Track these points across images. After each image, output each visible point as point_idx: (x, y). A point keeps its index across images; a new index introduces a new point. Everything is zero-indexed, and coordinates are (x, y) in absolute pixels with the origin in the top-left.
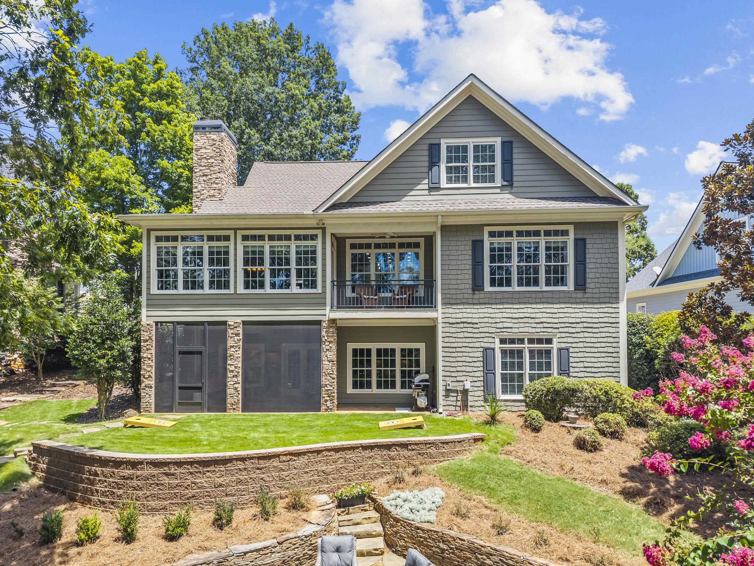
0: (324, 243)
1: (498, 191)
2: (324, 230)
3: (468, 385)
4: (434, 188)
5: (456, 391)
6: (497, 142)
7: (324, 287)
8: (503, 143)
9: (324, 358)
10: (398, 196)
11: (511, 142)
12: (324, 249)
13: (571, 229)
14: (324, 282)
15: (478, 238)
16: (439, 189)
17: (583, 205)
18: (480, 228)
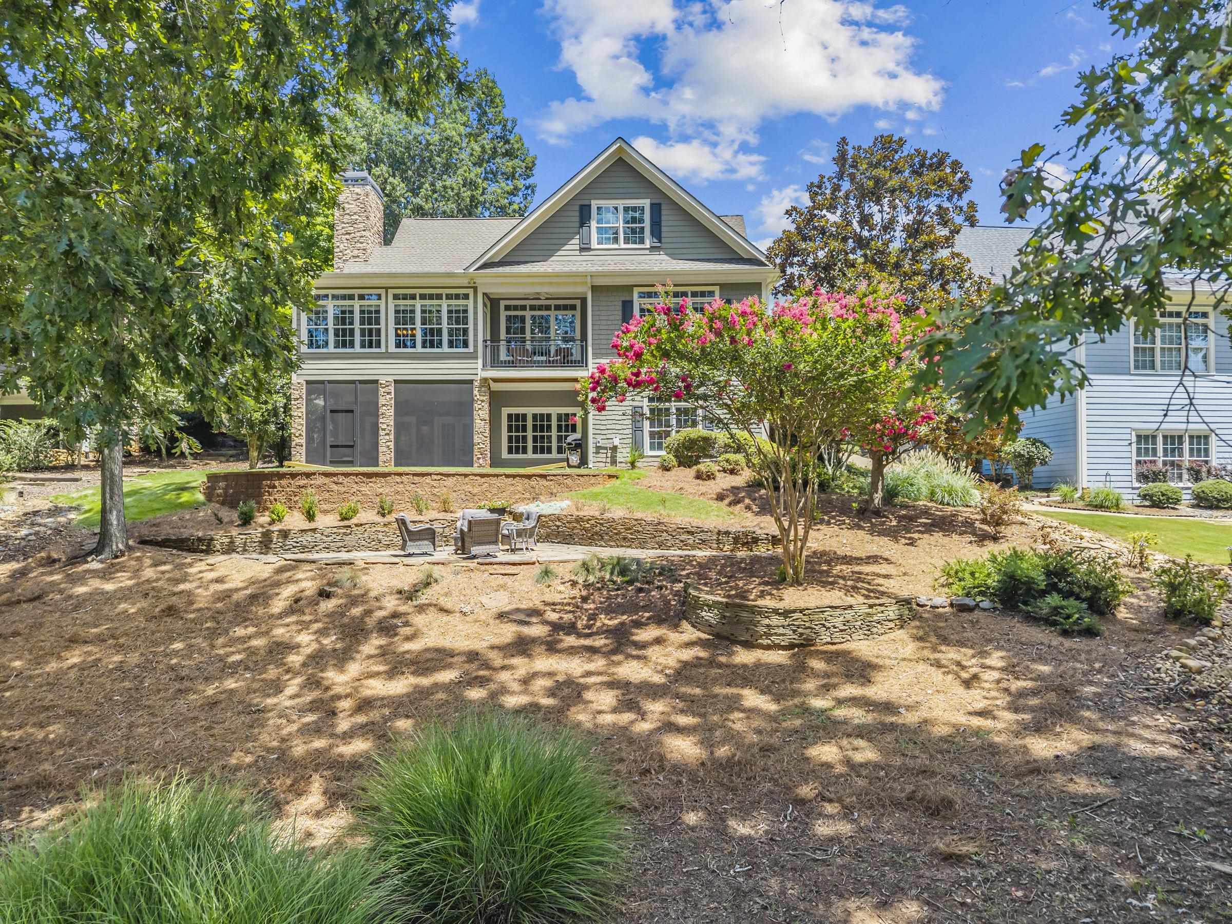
0: (475, 302)
1: (647, 252)
2: (475, 289)
3: (616, 442)
4: (585, 248)
5: (606, 448)
6: (646, 203)
7: (476, 346)
8: (652, 205)
9: (476, 417)
10: (545, 258)
11: (660, 205)
12: (475, 308)
13: (717, 289)
14: (476, 341)
15: (628, 299)
16: (589, 249)
17: (726, 266)
18: (629, 288)
